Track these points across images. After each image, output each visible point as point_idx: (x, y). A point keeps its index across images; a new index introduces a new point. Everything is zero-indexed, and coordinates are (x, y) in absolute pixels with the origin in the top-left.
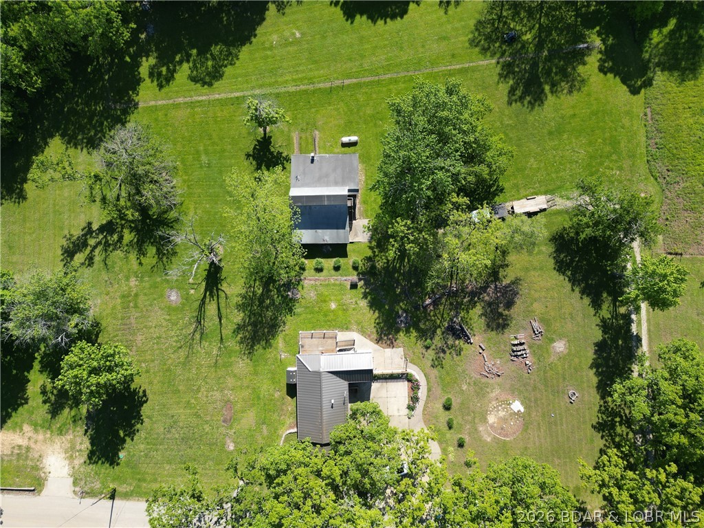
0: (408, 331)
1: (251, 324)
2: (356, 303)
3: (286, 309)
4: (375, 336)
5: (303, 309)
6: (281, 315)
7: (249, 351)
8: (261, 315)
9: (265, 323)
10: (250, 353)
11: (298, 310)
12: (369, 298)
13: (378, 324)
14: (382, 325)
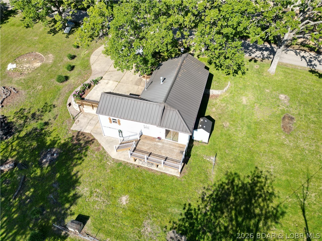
0: (54, 142)
1: (255, 216)
2: (92, 192)
3: (196, 219)
4: (92, 147)
5: (169, 210)
6: (206, 214)
7: (260, 180)
8: (239, 225)
9: (232, 209)
10: (259, 177)
11: (178, 213)
12: (71, 194)
13: (80, 158)
14: (77, 156)
